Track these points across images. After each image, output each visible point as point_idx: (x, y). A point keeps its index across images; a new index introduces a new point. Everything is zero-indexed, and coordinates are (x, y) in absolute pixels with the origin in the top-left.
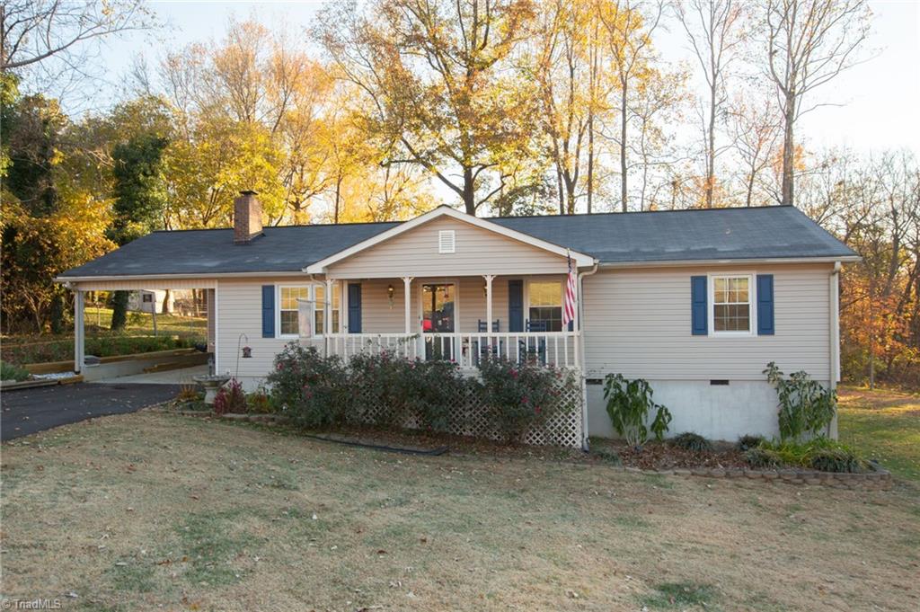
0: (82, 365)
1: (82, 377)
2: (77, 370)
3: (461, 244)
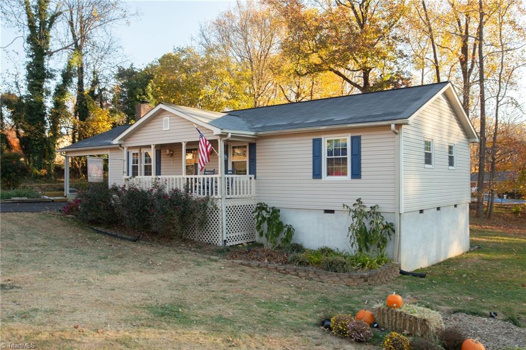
0: (68, 193)
1: (67, 199)
2: (65, 195)
3: (172, 124)
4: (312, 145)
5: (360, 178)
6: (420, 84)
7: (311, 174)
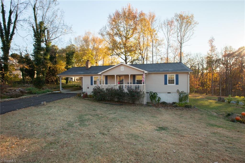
1: (61, 92)
3: (125, 69)
4: (164, 76)
5: (178, 84)
6: (173, 62)
7: (164, 84)
